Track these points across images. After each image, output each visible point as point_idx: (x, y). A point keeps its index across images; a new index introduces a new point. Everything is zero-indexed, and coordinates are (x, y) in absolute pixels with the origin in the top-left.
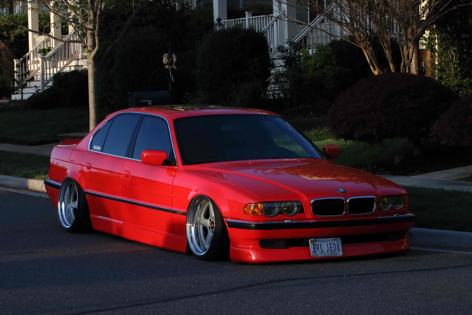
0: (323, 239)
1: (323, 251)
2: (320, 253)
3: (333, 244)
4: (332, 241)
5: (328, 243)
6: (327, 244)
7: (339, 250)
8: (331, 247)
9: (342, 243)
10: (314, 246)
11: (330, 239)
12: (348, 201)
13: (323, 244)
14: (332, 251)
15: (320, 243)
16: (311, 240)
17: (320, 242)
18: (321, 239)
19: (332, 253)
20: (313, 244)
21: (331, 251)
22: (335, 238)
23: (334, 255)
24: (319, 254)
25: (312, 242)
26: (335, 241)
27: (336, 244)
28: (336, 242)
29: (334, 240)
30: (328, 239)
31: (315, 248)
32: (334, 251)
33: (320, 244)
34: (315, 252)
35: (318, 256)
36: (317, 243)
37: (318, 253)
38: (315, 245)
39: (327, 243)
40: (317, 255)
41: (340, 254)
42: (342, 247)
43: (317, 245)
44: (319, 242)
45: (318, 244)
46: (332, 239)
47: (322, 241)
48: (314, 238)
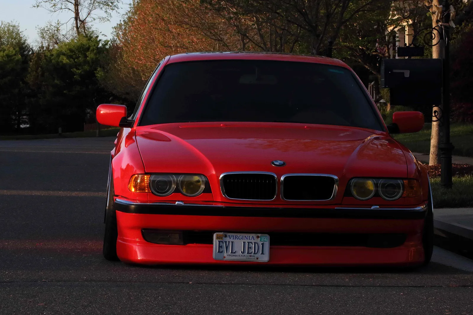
0: (238, 235)
1: (235, 253)
2: (230, 255)
3: (255, 243)
4: (253, 239)
5: (246, 241)
6: (244, 243)
7: (262, 253)
8: (250, 248)
9: (272, 244)
10: (221, 244)
11: (251, 235)
12: (282, 179)
13: (236, 241)
14: (251, 253)
15: (231, 240)
16: (217, 235)
17: (232, 238)
18: (234, 234)
19: (250, 256)
20: (218, 240)
21: (248, 253)
22: (259, 235)
23: (253, 259)
24: (227, 256)
25: (218, 238)
26: (259, 239)
27: (260, 243)
28: (261, 241)
29: (258, 237)
30: (246, 235)
31: (221, 247)
32: (254, 253)
33: (232, 242)
34: (222, 252)
35: (225, 259)
36: (227, 239)
37: (225, 255)
38: (222, 242)
39: (244, 241)
40: (225, 257)
41: (265, 258)
42: (271, 248)
43: (226, 242)
44: (229, 238)
45: (229, 242)
46: (254, 235)
47: (236, 238)
48: (224, 232)
